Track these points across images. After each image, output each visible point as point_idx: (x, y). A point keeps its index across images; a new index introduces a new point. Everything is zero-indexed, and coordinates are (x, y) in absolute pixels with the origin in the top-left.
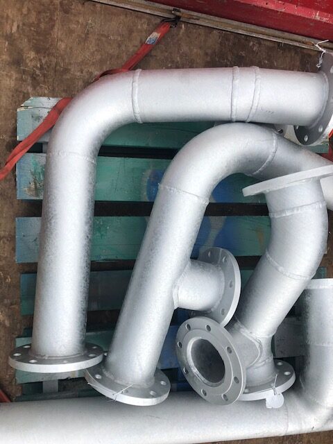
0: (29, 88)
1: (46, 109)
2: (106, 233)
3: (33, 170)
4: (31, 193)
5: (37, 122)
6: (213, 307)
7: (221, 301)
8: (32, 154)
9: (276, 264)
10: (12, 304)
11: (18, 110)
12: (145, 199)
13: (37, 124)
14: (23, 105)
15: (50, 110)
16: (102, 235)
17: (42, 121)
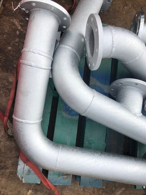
0: (7, 171)
1: (25, 167)
2: (92, 140)
3: (57, 176)
4: (69, 178)
5: (31, 172)
6: (143, 94)
7: (142, 90)
8: (49, 176)
9: (134, 60)
10: (115, 186)
11: (24, 182)
12: (77, 117)
13: (32, 172)
14: (21, 180)
15: (26, 165)
16: (93, 142)
17: (31, 169)
